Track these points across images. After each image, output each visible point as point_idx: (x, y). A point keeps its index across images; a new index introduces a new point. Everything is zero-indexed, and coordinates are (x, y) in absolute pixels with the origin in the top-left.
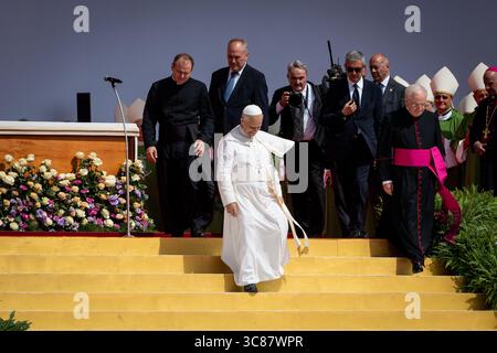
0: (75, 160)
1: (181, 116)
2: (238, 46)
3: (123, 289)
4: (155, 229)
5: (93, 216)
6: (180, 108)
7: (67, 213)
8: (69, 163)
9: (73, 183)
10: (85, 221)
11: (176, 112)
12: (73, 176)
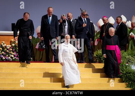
0: (11, 41)
1: (26, 30)
2: (51, 9)
3: (24, 77)
4: (32, 60)
5: (16, 57)
6: (26, 27)
7: (9, 56)
8: (9, 42)
9: (10, 48)
10: (14, 58)
11: (25, 28)
12: (10, 46)
